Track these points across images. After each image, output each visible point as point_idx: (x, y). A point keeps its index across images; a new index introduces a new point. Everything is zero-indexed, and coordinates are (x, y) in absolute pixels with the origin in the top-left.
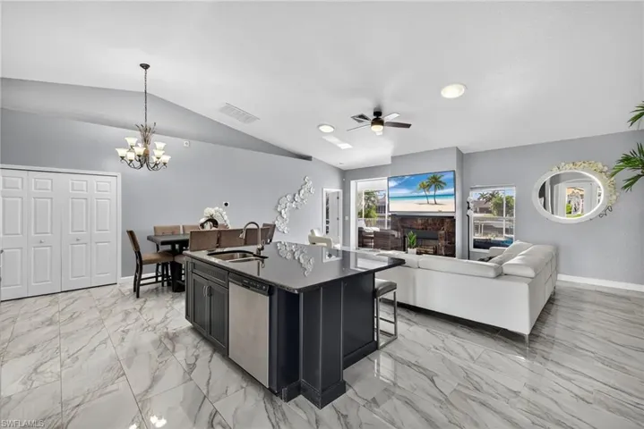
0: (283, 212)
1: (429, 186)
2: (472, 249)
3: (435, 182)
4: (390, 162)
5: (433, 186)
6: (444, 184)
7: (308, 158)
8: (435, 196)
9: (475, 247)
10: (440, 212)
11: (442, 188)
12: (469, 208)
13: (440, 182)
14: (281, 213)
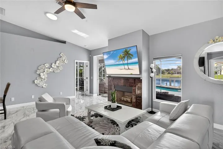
0: (42, 74)
1: (124, 57)
2: (155, 100)
3: (127, 54)
4: (107, 45)
5: (126, 57)
6: (132, 55)
7: (64, 42)
8: (128, 64)
9: (157, 98)
10: (132, 74)
11: (131, 58)
12: (152, 72)
13: (130, 54)
14: (40, 75)
